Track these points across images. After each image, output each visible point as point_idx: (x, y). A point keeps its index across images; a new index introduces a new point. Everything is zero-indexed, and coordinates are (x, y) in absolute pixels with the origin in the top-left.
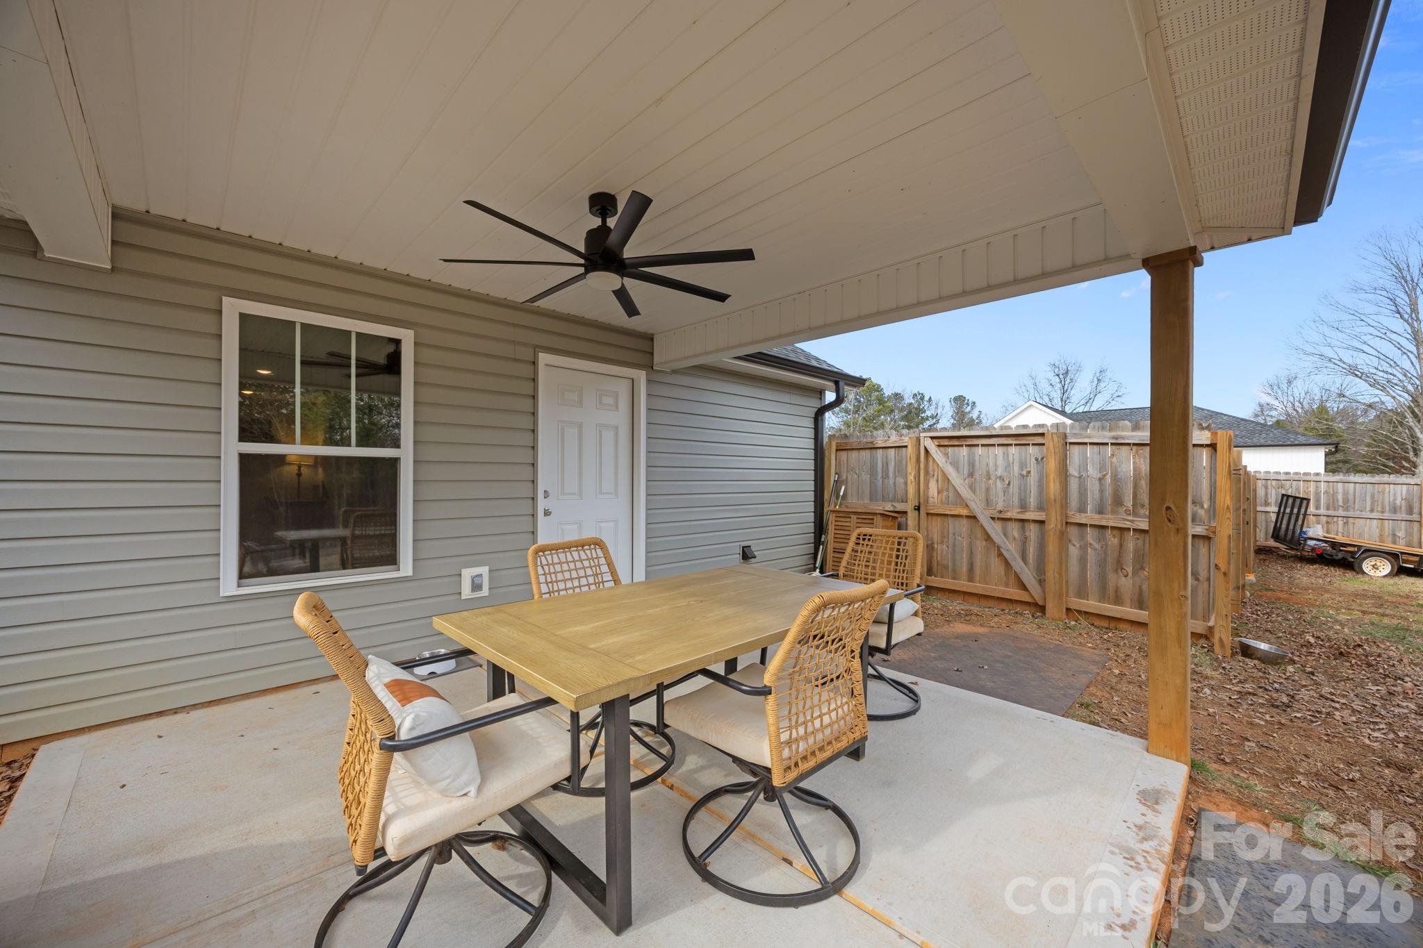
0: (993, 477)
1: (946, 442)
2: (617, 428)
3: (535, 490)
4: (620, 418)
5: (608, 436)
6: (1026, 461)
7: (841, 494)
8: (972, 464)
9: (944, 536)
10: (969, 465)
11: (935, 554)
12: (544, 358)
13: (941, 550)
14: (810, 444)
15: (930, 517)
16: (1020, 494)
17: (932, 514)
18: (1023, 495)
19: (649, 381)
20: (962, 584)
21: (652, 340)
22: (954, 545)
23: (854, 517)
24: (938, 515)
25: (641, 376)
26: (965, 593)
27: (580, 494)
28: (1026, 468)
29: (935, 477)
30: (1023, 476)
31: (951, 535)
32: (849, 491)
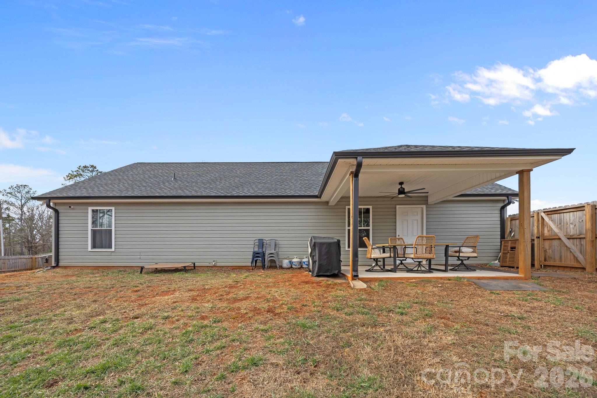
0: (569, 224)
1: (550, 213)
2: (417, 220)
3: (396, 235)
4: (419, 218)
5: (415, 222)
6: (581, 217)
7: (512, 235)
8: (560, 220)
9: (550, 247)
10: (559, 220)
11: (547, 254)
12: (398, 206)
13: (550, 252)
14: (499, 219)
15: (545, 240)
16: (579, 229)
17: (546, 239)
18: (580, 229)
19: (426, 207)
20: (558, 263)
21: (428, 197)
22: (554, 249)
23: (510, 242)
24: (548, 239)
25: (424, 207)
26: (558, 266)
27: (407, 236)
28: (581, 219)
29: (547, 226)
30: (580, 222)
31: (553, 246)
32: (516, 234)
